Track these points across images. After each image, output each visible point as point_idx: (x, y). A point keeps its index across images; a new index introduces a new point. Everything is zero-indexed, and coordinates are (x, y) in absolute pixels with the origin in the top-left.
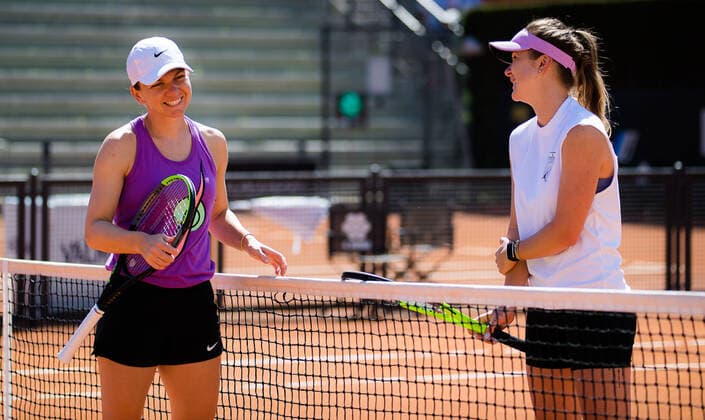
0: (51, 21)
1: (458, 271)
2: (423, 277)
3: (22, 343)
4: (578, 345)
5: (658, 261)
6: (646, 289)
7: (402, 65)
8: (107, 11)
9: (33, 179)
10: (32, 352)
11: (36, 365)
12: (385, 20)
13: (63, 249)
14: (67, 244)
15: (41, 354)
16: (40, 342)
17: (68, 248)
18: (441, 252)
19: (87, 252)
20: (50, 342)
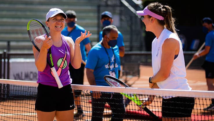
2: (130, 86)
3: (2, 105)
6: (202, 90)
7: (123, 18)
9: (5, 53)
10: (5, 109)
11: (7, 113)
13: (14, 76)
15: (8, 109)
16: (8, 105)
17: (15, 75)
18: (135, 78)
19: (22, 77)
20: (11, 105)
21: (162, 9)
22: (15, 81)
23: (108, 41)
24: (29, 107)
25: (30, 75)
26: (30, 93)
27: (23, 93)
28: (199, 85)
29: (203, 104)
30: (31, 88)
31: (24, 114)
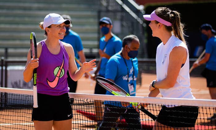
0: (8, 8)
1: (141, 92)
4: (186, 117)
5: (207, 90)
6: (205, 99)
7: (124, 24)
8: (27, 5)
9: (2, 60)
10: (3, 118)
11: (5, 122)
12: (119, 9)
13: (12, 84)
14: (13, 82)
15: (6, 119)
16: (6, 114)
17: (13, 84)
19: (20, 85)
20: (9, 115)
21: (170, 15)
22: (13, 90)
23: (129, 51)
24: (27, 116)
25: (29, 83)
26: (28, 101)
27: (21, 102)
28: (202, 94)
29: (207, 114)
30: (30, 97)
31: (22, 124)
